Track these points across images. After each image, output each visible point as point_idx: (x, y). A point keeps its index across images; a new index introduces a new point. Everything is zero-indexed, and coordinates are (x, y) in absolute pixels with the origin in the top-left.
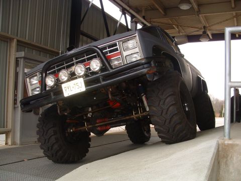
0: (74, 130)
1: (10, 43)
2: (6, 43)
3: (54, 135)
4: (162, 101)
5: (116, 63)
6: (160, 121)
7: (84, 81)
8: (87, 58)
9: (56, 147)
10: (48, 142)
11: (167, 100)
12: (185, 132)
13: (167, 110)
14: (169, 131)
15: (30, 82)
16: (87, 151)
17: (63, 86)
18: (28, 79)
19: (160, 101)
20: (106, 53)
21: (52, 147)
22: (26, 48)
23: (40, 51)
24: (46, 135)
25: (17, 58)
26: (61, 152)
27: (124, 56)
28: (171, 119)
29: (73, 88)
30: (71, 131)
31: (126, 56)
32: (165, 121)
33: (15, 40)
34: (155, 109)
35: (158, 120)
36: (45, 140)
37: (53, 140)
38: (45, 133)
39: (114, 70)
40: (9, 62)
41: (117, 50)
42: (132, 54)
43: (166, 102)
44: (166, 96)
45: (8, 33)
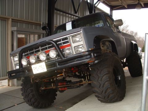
0: (44, 88)
1: (8, 21)
2: (5, 21)
3: (31, 92)
4: (100, 78)
5: (67, 51)
6: (99, 91)
7: (46, 64)
8: (48, 47)
9: (33, 100)
10: (28, 97)
11: (104, 77)
12: (116, 98)
13: (104, 85)
14: (105, 98)
15: (13, 59)
16: (55, 99)
17: (33, 66)
18: (12, 57)
19: (99, 78)
20: (61, 44)
21: (30, 100)
22: (19, 23)
23: (28, 24)
24: (26, 92)
25: (12, 31)
26: (36, 103)
27: (73, 47)
28: (106, 90)
29: (39, 68)
30: (43, 89)
31: (74, 47)
32: (102, 91)
33: (10, 19)
34: (95, 83)
35: (98, 91)
36: (26, 95)
37: (31, 96)
38: (26, 91)
39: (65, 58)
40: (8, 34)
41: (68, 42)
42: (78, 45)
43: (103, 79)
44: (103, 75)
45: (6, 15)
